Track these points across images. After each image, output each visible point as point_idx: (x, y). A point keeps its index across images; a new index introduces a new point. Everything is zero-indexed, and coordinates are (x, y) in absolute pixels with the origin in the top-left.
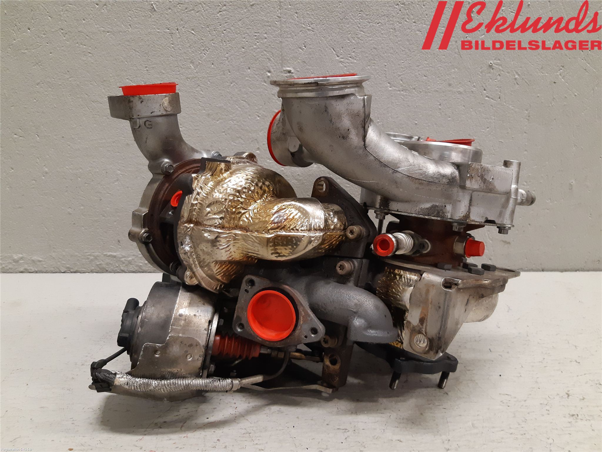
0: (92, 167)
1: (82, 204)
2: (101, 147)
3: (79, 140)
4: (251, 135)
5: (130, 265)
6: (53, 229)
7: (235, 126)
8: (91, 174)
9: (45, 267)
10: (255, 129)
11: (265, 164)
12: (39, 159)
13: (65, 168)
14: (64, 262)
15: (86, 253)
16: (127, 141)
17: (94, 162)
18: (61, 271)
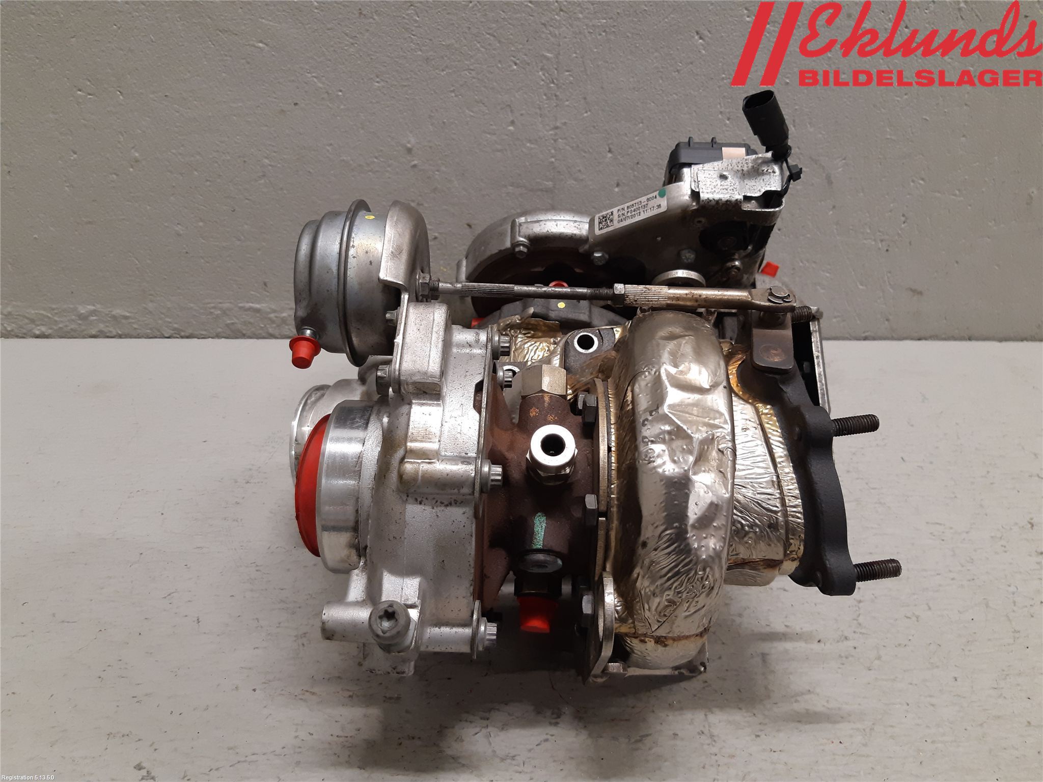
0: (218, 151)
1: (201, 219)
2: (235, 116)
3: (195, 102)
4: (500, 96)
5: (284, 325)
6: (149, 261)
7: (474, 80)
8: (216, 165)
9: (135, 329)
10: (508, 87)
11: (522, 151)
12: (123, 136)
13: (169, 153)
14: (170, 320)
15: (210, 303)
16: (281, 105)
17: (221, 142)
18: (163, 334)
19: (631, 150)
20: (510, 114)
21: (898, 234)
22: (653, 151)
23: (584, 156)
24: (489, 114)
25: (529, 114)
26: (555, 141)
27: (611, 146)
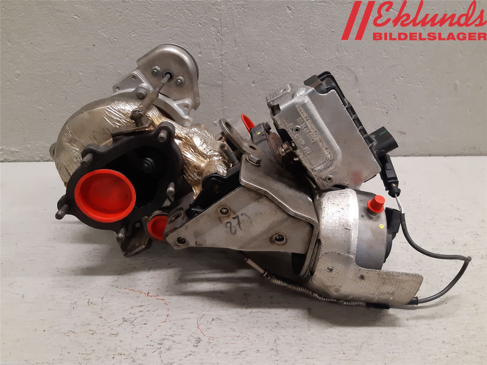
0: (57, 69)
1: (51, 103)
2: (65, 52)
3: (46, 46)
4: (193, 40)
6: (27, 124)
7: (180, 32)
8: (57, 76)
9: (22, 157)
10: (197, 35)
11: (206, 67)
12: (12, 63)
13: (34, 71)
14: (38, 153)
16: (87, 46)
17: (59, 65)
18: (35, 160)
19: (259, 66)
20: (199, 48)
21: (392, 104)
22: (270, 66)
23: (236, 69)
24: (189, 49)
25: (208, 48)
26: (222, 61)
27: (249, 64)
